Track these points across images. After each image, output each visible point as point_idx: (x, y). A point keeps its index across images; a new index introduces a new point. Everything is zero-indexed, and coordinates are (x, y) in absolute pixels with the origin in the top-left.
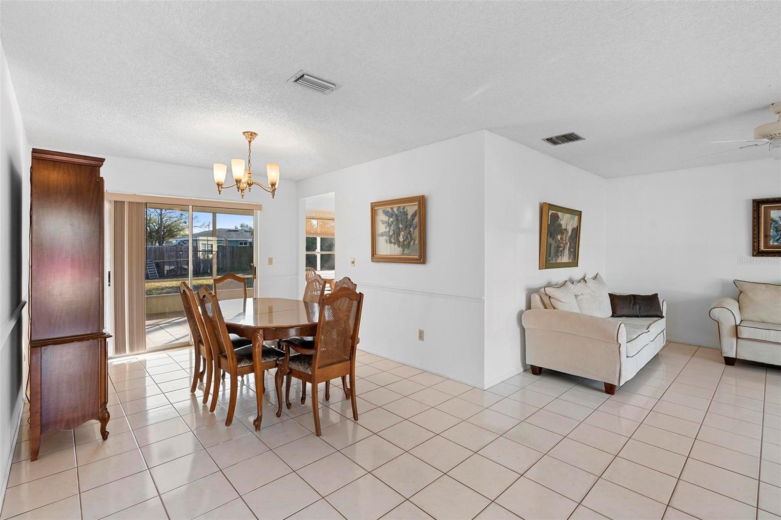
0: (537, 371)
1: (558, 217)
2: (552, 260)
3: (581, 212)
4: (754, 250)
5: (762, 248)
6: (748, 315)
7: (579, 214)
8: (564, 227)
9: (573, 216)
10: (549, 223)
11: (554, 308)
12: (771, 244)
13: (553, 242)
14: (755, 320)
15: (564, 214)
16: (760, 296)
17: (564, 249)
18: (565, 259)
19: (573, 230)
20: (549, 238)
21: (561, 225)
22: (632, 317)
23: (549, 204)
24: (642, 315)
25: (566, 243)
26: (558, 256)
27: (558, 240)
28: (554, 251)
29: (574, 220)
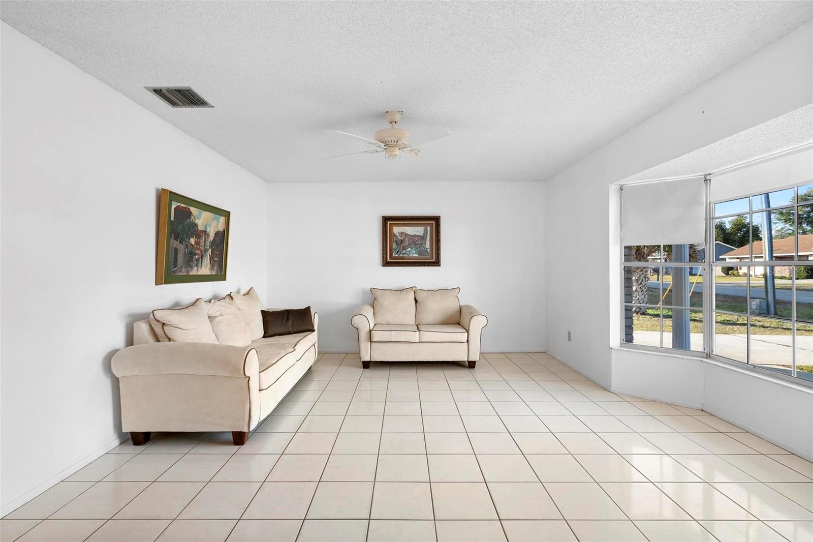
0: (140, 439)
1: (190, 213)
2: (180, 271)
3: (229, 213)
4: (383, 261)
5: (388, 259)
6: (380, 319)
7: (227, 214)
8: (201, 228)
9: (217, 216)
10: (172, 219)
11: (170, 340)
12: (394, 255)
13: (181, 248)
14: (383, 323)
15: (202, 211)
16: (387, 301)
17: (202, 257)
18: (205, 269)
19: (217, 234)
20: (172, 239)
21: (196, 225)
22: (285, 335)
23: (170, 192)
24: (294, 331)
25: (206, 251)
26: (191, 267)
27: (192, 245)
28: (185, 258)
29: (218, 222)
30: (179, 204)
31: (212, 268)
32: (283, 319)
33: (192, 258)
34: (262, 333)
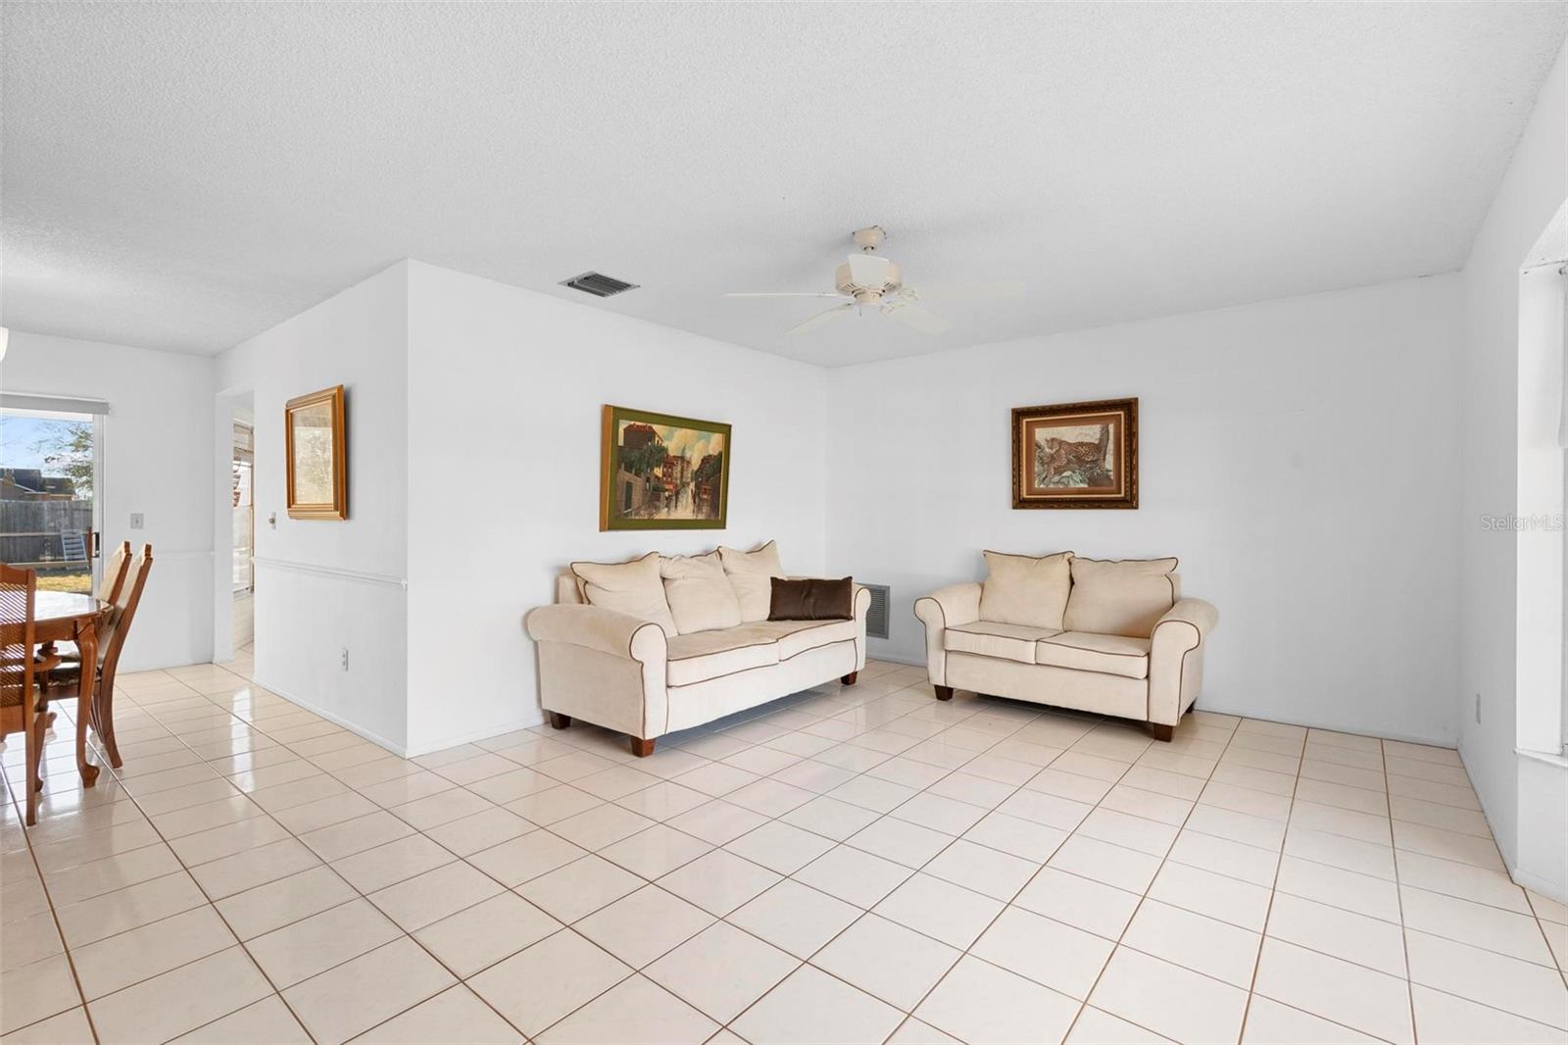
0: (561, 722)
1: (652, 434)
2: (636, 514)
3: (730, 426)
4: (1014, 498)
5: (1025, 495)
6: (990, 612)
7: (725, 430)
8: (672, 452)
9: (704, 433)
10: (621, 442)
11: (589, 602)
12: (1036, 486)
13: (638, 483)
14: (994, 618)
15: (674, 428)
16: (1006, 578)
17: (677, 494)
18: (685, 510)
19: (705, 460)
20: (622, 471)
21: (664, 450)
22: (801, 619)
23: (615, 408)
24: (817, 615)
25: (685, 485)
26: (657, 508)
27: (657, 477)
28: (644, 495)
29: (709, 442)
30: (632, 423)
31: (698, 508)
32: (802, 593)
33: (655, 495)
34: (767, 612)
